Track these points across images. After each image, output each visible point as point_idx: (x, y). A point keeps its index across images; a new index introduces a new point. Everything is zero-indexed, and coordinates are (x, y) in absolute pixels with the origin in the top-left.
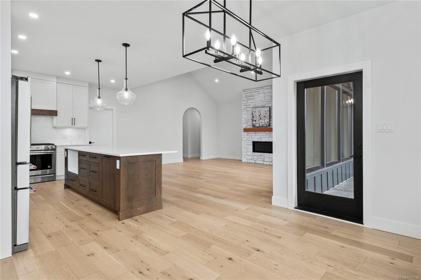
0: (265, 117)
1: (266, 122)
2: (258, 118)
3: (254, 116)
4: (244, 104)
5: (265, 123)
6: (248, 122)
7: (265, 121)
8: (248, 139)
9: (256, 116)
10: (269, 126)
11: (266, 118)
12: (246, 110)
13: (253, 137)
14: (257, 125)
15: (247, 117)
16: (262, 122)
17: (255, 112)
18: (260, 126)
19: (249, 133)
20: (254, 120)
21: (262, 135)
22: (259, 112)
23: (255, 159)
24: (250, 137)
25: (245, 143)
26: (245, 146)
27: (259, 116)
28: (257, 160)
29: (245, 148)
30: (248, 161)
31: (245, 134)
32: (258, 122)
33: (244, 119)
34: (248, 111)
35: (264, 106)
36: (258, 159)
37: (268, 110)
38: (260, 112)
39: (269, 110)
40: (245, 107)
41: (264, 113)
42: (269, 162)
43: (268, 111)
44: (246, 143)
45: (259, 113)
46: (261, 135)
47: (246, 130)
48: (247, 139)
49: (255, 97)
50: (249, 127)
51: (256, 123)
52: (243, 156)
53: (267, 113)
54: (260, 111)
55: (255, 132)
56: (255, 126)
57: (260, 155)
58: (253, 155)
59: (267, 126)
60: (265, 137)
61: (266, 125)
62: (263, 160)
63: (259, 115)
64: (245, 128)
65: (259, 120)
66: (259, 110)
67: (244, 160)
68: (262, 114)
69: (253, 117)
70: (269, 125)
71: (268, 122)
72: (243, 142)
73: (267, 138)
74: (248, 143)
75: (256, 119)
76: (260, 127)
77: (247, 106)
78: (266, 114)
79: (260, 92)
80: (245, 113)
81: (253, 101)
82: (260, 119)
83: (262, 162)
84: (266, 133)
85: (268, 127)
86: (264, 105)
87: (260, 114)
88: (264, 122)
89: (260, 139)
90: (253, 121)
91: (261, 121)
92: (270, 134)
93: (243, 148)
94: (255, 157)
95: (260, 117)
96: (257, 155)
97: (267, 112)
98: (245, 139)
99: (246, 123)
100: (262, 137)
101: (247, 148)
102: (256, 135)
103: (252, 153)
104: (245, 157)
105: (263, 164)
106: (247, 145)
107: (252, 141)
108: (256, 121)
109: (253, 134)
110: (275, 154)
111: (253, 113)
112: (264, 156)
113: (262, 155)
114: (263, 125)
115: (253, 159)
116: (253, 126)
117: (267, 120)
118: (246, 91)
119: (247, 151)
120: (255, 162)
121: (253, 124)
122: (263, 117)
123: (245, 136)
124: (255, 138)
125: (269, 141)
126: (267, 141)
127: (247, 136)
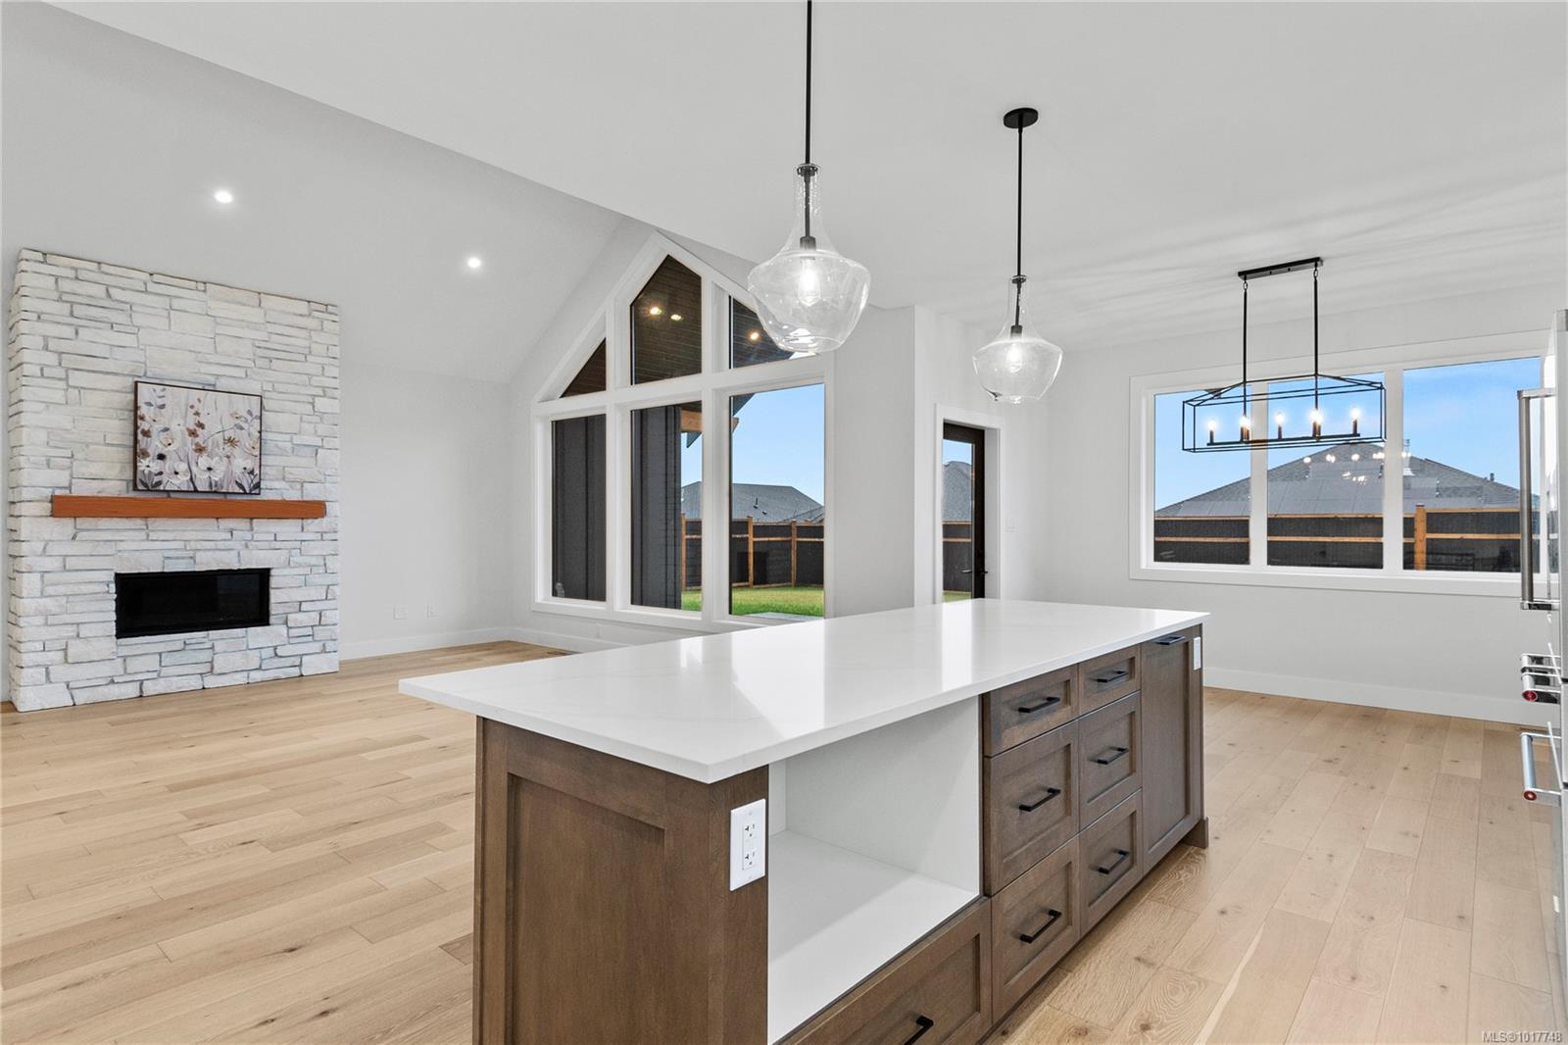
0: (231, 441)
1: (238, 471)
2: (182, 443)
3: (154, 433)
4: (45, 337)
5: (229, 473)
6: (77, 456)
7: (230, 462)
8: (71, 563)
9: (166, 430)
10: (257, 491)
11: (237, 451)
12: (62, 384)
13: (121, 546)
14: (180, 482)
15: (68, 426)
16: (210, 469)
17: (162, 407)
18: (199, 489)
19: (86, 522)
20: (153, 451)
21: (201, 535)
22: (193, 411)
23: (139, 677)
24: (103, 549)
25: (50, 590)
26: (55, 610)
27: (193, 433)
28: (155, 675)
29: (51, 620)
30: (81, 698)
31: (61, 527)
32: (182, 467)
33: (43, 436)
34: (80, 389)
35: (214, 385)
36: (167, 671)
37: (250, 412)
38: (197, 414)
39: (256, 413)
40: (52, 359)
41: (229, 423)
42: (245, 674)
43: (249, 418)
44: (62, 589)
45: (192, 417)
46: (188, 535)
47: (64, 507)
48: (68, 559)
49: (138, 320)
50: (82, 489)
51: (167, 471)
52: (31, 675)
53: (245, 426)
54: (198, 407)
55: (139, 523)
56: (159, 483)
57: (179, 645)
58: (124, 651)
59: (245, 493)
60: (221, 545)
61: (241, 486)
62: (206, 668)
63: (192, 427)
64: (58, 492)
65: (193, 455)
66: (194, 402)
67: (29, 699)
68: (212, 427)
69: (146, 434)
70: (258, 486)
71: (252, 472)
72: (29, 583)
73: (234, 554)
74: (85, 589)
75: (171, 448)
76: (196, 491)
77: (67, 360)
78: (242, 428)
79: (176, 303)
80: (59, 396)
81: (126, 340)
82: (200, 450)
83: (195, 683)
84: (227, 523)
85: (245, 497)
86: (212, 380)
87: (201, 426)
88: (223, 468)
89: (178, 558)
90: (137, 453)
91: (204, 461)
92: (252, 529)
93: (40, 620)
94: (134, 665)
95: (197, 440)
96: (161, 648)
97: (246, 421)
98: (51, 564)
99: (67, 462)
100: (199, 547)
101: (65, 616)
102: (148, 536)
103: (114, 645)
104: (52, 676)
105: (204, 688)
106: (71, 599)
107: (112, 570)
108: (168, 457)
109: (126, 533)
110: (283, 629)
111: (143, 410)
112: (212, 648)
113: (193, 641)
114: (216, 482)
115: (126, 673)
116: (140, 487)
117: (241, 462)
118: (65, 267)
119: (72, 638)
120: (141, 691)
121: (139, 476)
122: (221, 441)
123: (51, 544)
124: (145, 554)
125: (242, 568)
126: (236, 567)
127: (75, 543)
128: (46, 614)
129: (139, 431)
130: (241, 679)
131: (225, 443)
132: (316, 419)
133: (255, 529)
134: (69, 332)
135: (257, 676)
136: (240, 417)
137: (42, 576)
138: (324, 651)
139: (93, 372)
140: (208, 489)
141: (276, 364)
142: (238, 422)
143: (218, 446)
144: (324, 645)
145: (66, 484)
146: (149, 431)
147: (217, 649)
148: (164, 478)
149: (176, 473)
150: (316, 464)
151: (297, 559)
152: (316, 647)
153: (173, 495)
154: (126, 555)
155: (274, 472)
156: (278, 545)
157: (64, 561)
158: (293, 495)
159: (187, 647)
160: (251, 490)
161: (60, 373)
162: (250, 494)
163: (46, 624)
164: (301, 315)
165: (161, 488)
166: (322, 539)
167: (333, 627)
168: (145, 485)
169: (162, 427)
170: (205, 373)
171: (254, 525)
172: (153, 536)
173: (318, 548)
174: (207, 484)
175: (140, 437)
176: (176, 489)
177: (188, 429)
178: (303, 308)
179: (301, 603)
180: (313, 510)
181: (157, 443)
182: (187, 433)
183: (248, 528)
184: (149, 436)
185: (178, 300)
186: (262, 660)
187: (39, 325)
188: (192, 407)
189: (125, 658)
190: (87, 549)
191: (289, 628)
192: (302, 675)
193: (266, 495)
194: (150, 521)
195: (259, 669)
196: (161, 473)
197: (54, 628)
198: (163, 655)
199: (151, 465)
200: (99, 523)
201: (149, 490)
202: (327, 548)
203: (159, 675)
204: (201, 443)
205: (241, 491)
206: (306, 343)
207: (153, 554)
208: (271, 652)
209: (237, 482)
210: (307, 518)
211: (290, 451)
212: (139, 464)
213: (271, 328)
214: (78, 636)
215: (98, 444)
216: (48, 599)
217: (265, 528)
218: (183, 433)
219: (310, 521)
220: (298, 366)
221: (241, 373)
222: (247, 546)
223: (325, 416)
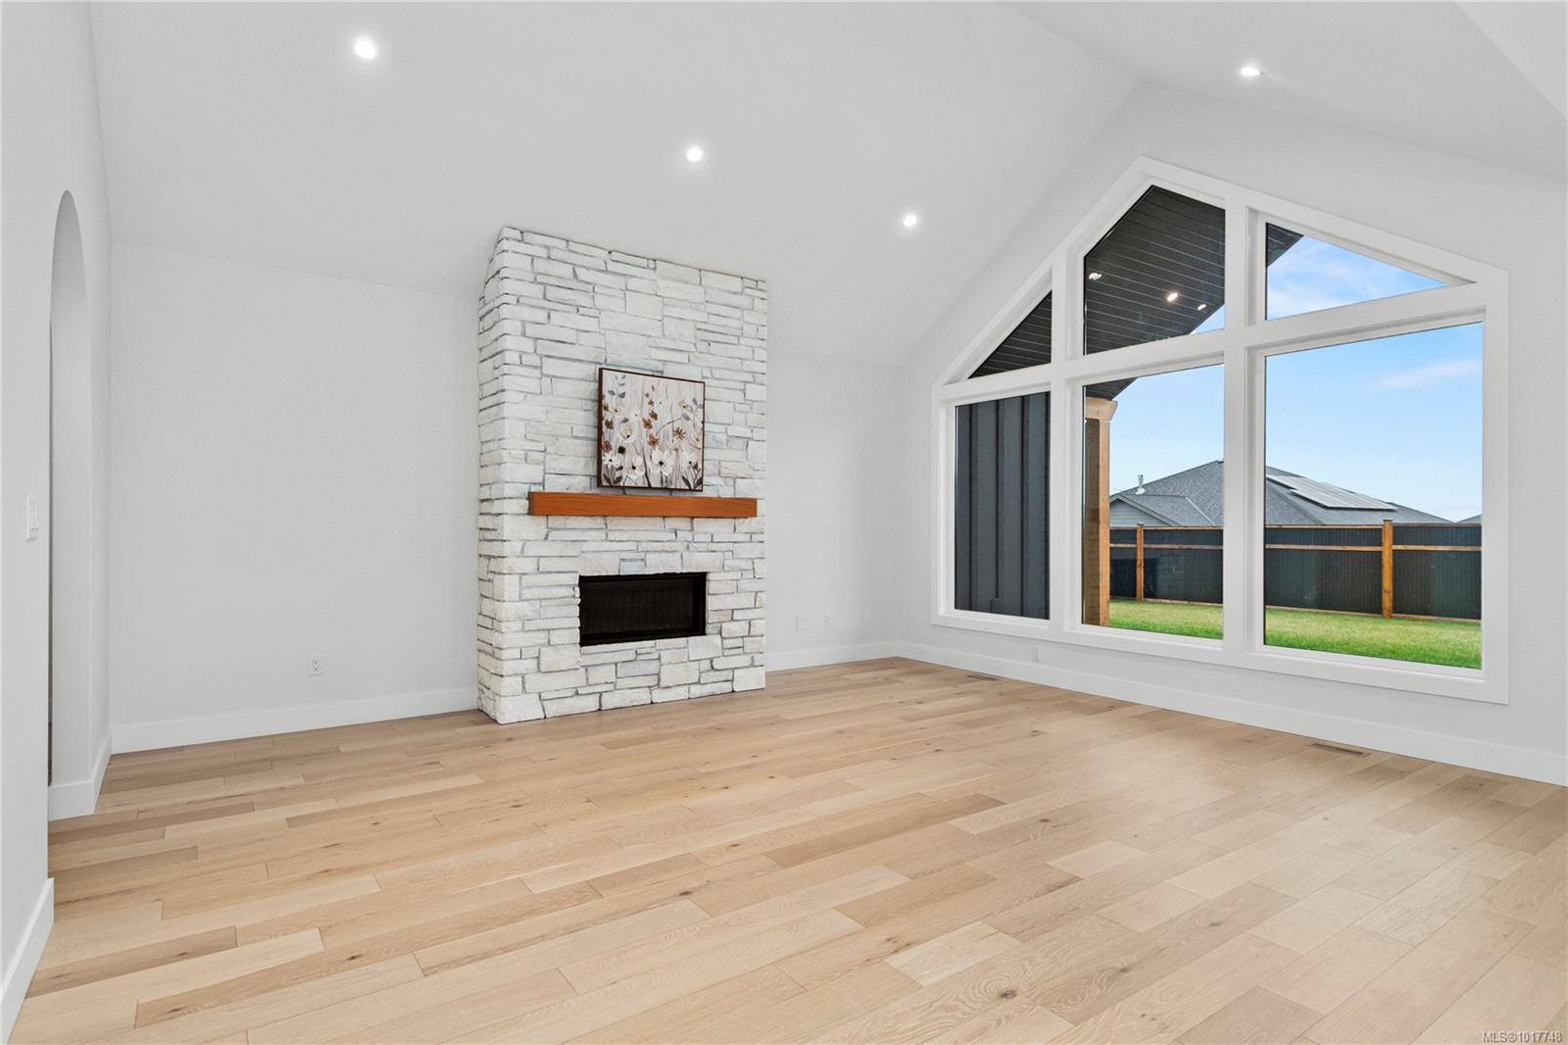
0: (679, 433)
1: (685, 465)
2: (638, 435)
3: (616, 425)
4: (523, 322)
5: (677, 467)
7: (678, 455)
8: (545, 564)
9: (626, 420)
10: (699, 488)
11: (684, 444)
12: (537, 373)
13: (585, 547)
14: (635, 478)
15: (542, 417)
16: (661, 463)
17: (623, 395)
18: (653, 485)
19: (556, 521)
20: (615, 445)
21: (650, 536)
22: (648, 400)
23: (598, 689)
24: (570, 550)
25: (527, 594)
26: (531, 615)
27: (648, 425)
28: (611, 687)
29: (529, 626)
30: (553, 709)
31: (536, 526)
32: (639, 461)
33: (521, 428)
34: (551, 377)
35: (662, 372)
36: (621, 683)
37: (695, 401)
38: (651, 403)
39: (700, 401)
40: (527, 345)
41: (678, 412)
42: (686, 688)
43: (694, 407)
44: (535, 593)
45: (647, 407)
46: (640, 536)
47: (541, 504)
48: (541, 560)
49: (601, 302)
50: (555, 485)
51: (626, 465)
52: (510, 685)
53: (691, 415)
54: (653, 396)
55: (599, 522)
56: (620, 479)
57: (632, 656)
58: (588, 661)
59: (690, 490)
60: (667, 546)
61: (687, 482)
62: (652, 681)
63: (647, 417)
64: (534, 489)
65: (648, 447)
66: (648, 390)
67: (512, 708)
68: (664, 417)
69: (610, 425)
70: (700, 482)
71: (696, 467)
72: (509, 586)
73: (678, 555)
75: (629, 441)
76: (650, 487)
77: (545, 348)
78: (688, 419)
79: (632, 284)
80: (532, 385)
81: (590, 324)
82: (653, 442)
83: (643, 697)
84: (672, 523)
85: (691, 494)
86: (660, 366)
87: (654, 416)
88: (672, 462)
89: (631, 560)
90: (601, 446)
91: (657, 455)
92: (692, 529)
93: (517, 626)
94: (597, 675)
95: (652, 431)
96: (617, 657)
98: (528, 565)
99: (541, 456)
100: (649, 549)
101: (538, 621)
102: (607, 536)
103: (578, 654)
104: (527, 686)
105: (652, 703)
106: (544, 603)
107: (577, 572)
108: (627, 450)
109: (588, 533)
110: (718, 638)
111: (608, 400)
112: (659, 659)
113: (643, 651)
114: (666, 477)
115: (589, 685)
116: (605, 483)
117: (688, 456)
118: (540, 245)
119: (542, 645)
120: (600, 705)
121: (603, 471)
122: (671, 434)
123: (528, 543)
124: (606, 555)
125: (684, 571)
126: (678, 570)
127: (548, 543)
128: (524, 619)
129: (604, 422)
130: (681, 694)
131: (674, 435)
132: (745, 408)
133: (695, 529)
134: (541, 316)
135: (697, 691)
136: (687, 406)
137: (520, 578)
138: (753, 665)
139: (563, 359)
140: (659, 486)
141: (714, 347)
142: (685, 411)
143: (668, 438)
144: (752, 658)
145: (540, 480)
146: (611, 422)
147: (663, 660)
148: (624, 473)
149: (634, 468)
150: (747, 458)
151: (729, 563)
152: (745, 660)
153: (628, 492)
154: (589, 556)
155: (712, 467)
156: (714, 547)
157: (538, 563)
158: (727, 492)
159: (639, 657)
160: (695, 487)
161: (534, 360)
162: (694, 490)
163: (523, 630)
164: (735, 293)
165: (622, 484)
166: (751, 541)
167: (759, 638)
168: (608, 480)
169: (622, 418)
170: (653, 359)
171: (695, 525)
172: (611, 536)
173: (747, 551)
174: (659, 480)
175: (604, 428)
176: (633, 485)
177: (644, 420)
178: (736, 284)
179: (733, 610)
180: (744, 508)
181: (618, 435)
182: (642, 424)
183: (689, 528)
184: (612, 428)
185: (633, 279)
186: (700, 673)
187: (517, 308)
188: (647, 395)
189: (586, 667)
190: (555, 549)
191: (722, 638)
192: (733, 691)
193: (708, 492)
194: (609, 519)
195: (698, 683)
196: (621, 468)
197: (528, 635)
198: (619, 665)
199: (613, 459)
200: (568, 521)
201: (611, 486)
202: (754, 550)
203: (615, 687)
204: (654, 434)
205: (687, 488)
206: (737, 324)
207: (611, 554)
208: (706, 665)
209: (683, 478)
210: (739, 518)
211: (724, 443)
212: (603, 458)
213: (711, 308)
214: (549, 643)
215: (565, 436)
216: (525, 604)
217: (707, 527)
218: (639, 424)
219: (741, 520)
220: (732, 350)
221: (682, 358)
222: (688, 548)
223: (755, 404)
